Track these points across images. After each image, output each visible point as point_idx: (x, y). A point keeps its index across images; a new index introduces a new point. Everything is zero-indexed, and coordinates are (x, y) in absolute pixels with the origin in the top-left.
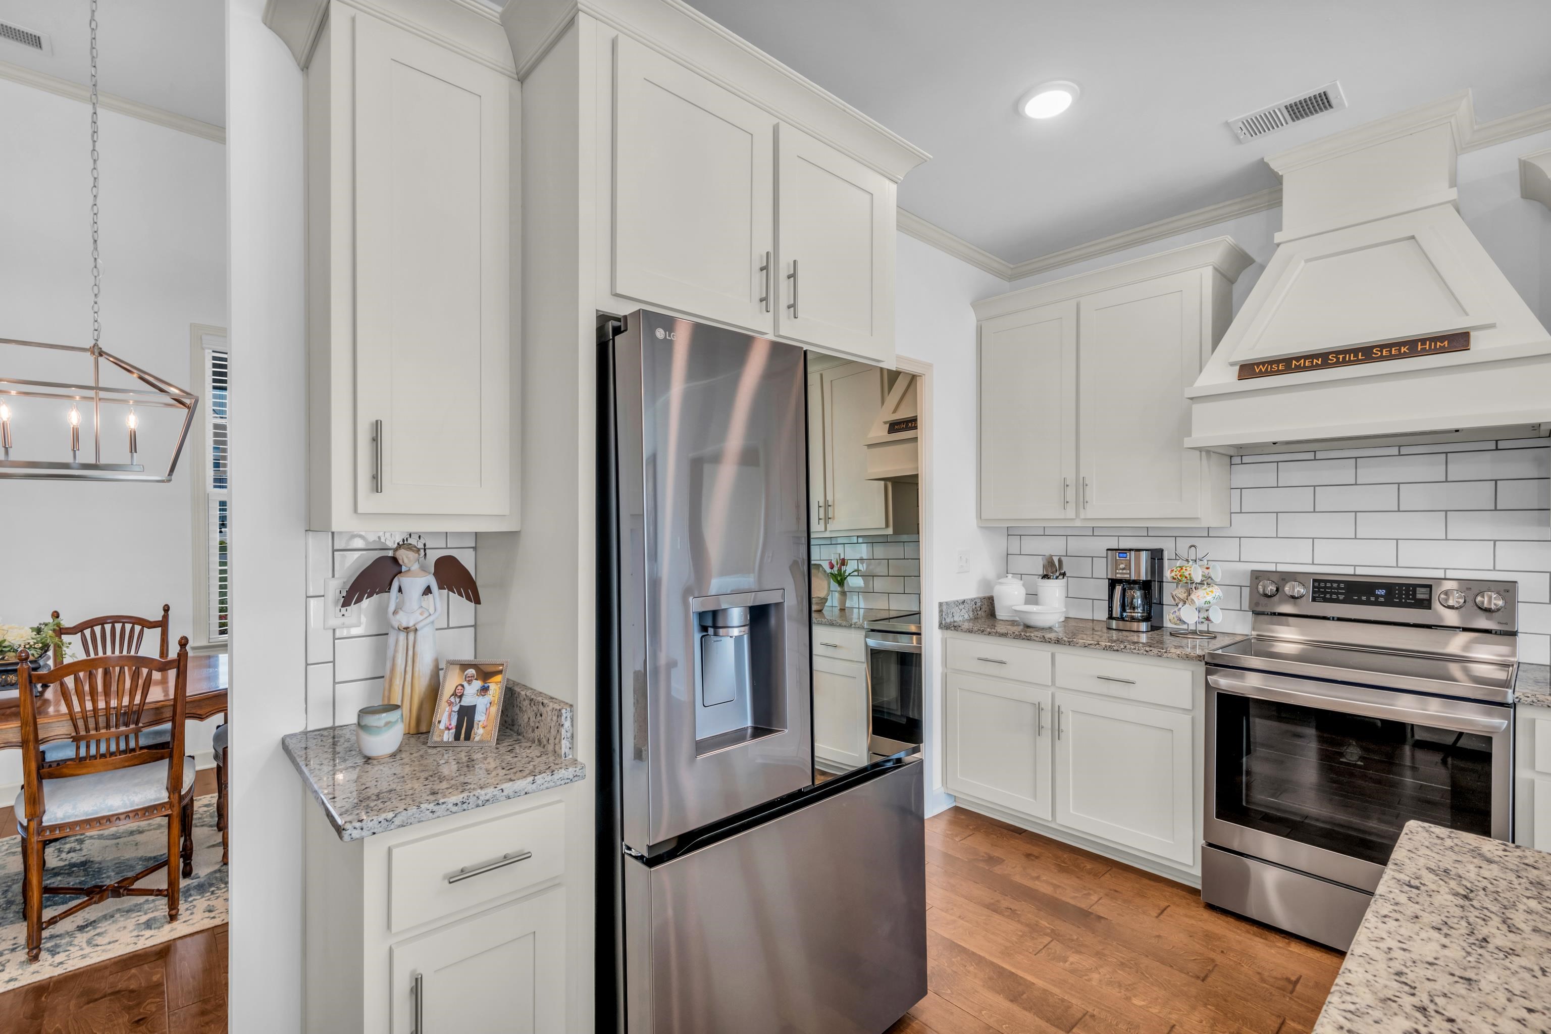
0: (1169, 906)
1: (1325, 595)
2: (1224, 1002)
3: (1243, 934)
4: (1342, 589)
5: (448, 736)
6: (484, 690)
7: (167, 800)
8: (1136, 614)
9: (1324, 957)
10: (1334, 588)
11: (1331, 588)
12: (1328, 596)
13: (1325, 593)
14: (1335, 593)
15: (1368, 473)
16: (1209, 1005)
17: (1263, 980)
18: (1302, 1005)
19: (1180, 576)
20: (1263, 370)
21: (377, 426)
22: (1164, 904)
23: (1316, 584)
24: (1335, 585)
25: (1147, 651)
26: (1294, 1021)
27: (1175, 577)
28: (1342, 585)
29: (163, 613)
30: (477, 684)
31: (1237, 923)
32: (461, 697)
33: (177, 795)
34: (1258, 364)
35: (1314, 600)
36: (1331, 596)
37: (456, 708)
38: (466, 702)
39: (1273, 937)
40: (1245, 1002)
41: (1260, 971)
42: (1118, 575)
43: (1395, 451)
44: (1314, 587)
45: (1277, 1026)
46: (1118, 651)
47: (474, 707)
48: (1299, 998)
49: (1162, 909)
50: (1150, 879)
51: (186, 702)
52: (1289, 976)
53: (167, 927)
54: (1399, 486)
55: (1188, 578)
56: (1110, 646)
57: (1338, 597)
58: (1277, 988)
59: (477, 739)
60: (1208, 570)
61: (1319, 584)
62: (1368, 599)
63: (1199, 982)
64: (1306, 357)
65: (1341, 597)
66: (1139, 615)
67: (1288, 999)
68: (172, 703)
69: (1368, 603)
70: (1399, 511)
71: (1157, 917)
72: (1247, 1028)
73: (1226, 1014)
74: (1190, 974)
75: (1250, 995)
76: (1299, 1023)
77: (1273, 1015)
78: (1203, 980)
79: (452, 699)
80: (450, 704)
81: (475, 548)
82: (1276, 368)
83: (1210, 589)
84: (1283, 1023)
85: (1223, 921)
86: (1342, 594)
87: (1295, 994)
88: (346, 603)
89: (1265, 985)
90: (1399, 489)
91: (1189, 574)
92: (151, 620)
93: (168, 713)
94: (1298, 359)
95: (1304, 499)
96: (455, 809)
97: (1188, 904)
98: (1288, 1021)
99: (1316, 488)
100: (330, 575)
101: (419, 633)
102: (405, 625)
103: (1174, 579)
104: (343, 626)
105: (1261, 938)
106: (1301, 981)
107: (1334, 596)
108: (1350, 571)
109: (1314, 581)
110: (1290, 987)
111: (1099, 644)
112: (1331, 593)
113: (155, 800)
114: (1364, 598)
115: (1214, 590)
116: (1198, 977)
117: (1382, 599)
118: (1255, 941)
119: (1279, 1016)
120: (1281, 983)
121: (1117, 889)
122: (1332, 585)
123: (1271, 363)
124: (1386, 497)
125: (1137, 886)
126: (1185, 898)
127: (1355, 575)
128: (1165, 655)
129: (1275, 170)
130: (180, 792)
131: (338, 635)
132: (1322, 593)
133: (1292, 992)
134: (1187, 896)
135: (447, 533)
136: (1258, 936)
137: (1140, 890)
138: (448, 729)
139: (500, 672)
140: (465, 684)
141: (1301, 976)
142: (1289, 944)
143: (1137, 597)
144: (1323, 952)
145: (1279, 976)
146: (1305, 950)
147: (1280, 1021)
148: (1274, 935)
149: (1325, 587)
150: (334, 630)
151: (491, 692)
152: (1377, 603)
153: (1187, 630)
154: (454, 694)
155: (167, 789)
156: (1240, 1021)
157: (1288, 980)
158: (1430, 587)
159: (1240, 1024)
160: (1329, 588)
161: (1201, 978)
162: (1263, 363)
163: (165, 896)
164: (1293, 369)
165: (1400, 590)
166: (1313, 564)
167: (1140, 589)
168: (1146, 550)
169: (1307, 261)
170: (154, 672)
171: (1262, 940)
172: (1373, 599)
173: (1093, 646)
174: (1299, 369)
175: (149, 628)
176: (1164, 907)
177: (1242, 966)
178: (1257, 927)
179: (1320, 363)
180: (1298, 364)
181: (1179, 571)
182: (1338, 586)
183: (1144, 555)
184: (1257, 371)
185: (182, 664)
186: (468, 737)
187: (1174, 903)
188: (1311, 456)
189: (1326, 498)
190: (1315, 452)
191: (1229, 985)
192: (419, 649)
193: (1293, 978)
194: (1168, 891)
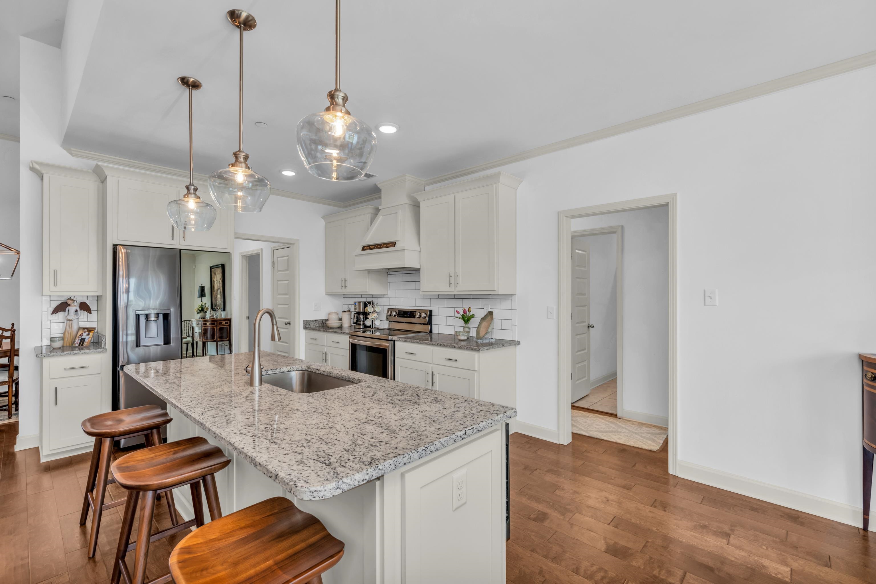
5: (77, 345)
6: (89, 334)
7: (8, 380)
20: (366, 248)
21: (55, 271)
29: (11, 326)
30: (87, 333)
32: (82, 336)
33: (11, 379)
37: (80, 339)
38: (83, 337)
44: (398, 313)
46: (336, 333)
47: (85, 339)
51: (15, 351)
53: (8, 420)
57: (402, 316)
59: (85, 345)
66: (361, 323)
68: (10, 350)
79: (79, 336)
80: (79, 338)
81: (97, 300)
83: (373, 314)
88: (53, 313)
92: (7, 328)
93: (9, 354)
94: (371, 246)
96: (67, 354)
100: (49, 307)
101: (73, 321)
102: (69, 319)
104: (53, 320)
109: (398, 311)
113: (4, 380)
115: (375, 314)
128: (344, 333)
129: (380, 187)
130: (12, 378)
131: (51, 322)
135: (87, 296)
138: (77, 343)
139: (94, 330)
140: (84, 333)
143: (361, 317)
150: (50, 321)
151: (90, 335)
154: (80, 335)
155: (8, 377)
158: (416, 312)
162: (366, 246)
163: (7, 411)
164: (370, 249)
167: (362, 315)
168: (363, 302)
170: (3, 339)
173: (332, 332)
175: (6, 331)
179: (377, 247)
183: (362, 304)
185: (13, 338)
186: (82, 345)
192: (73, 325)
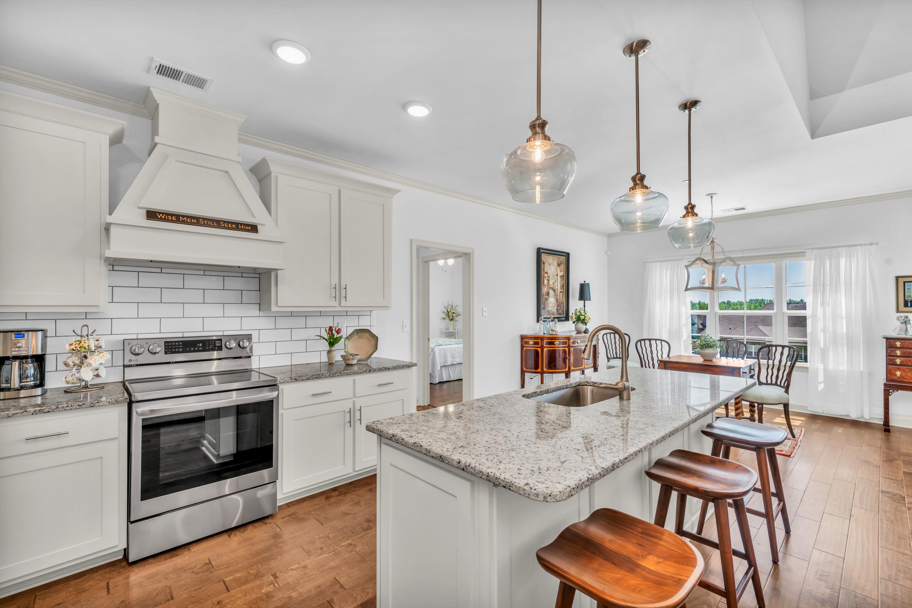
0: (108, 583)
1: (172, 350)
2: (193, 598)
3: (165, 562)
4: (181, 345)
8: (29, 383)
9: (208, 543)
10: (177, 345)
11: (175, 345)
12: (174, 350)
13: (172, 349)
14: (177, 348)
15: (191, 282)
16: (188, 606)
17: (197, 573)
18: (222, 568)
19: (80, 347)
20: (163, 217)
22: (104, 584)
23: (167, 344)
24: (177, 344)
25: (80, 406)
26: (227, 577)
27: (75, 349)
28: (181, 343)
31: (156, 560)
34: (160, 213)
35: (166, 353)
36: (175, 350)
39: (178, 552)
40: (201, 589)
41: (191, 571)
42: (13, 353)
43: (202, 272)
44: (165, 346)
45: (223, 585)
46: (49, 412)
48: (218, 567)
49: (106, 587)
50: (75, 579)
52: (204, 562)
54: (204, 291)
55: (87, 349)
56: (39, 411)
57: (179, 350)
58: (206, 571)
60: (98, 342)
61: (168, 344)
62: (194, 349)
63: (171, 601)
64: (188, 217)
65: (181, 350)
66: (32, 383)
67: (215, 572)
69: (194, 351)
70: (204, 303)
71: (108, 593)
72: (214, 598)
73: (200, 602)
74: (163, 602)
75: (200, 584)
76: (229, 576)
77: (217, 583)
78: (172, 599)
82: (171, 219)
83: (102, 354)
84: (224, 582)
85: (148, 564)
86: (181, 348)
87: (215, 567)
89: (200, 575)
90: (204, 292)
91: (88, 346)
94: (183, 216)
95: (155, 295)
97: (119, 572)
98: (225, 580)
99: (162, 289)
103: (73, 350)
105: (175, 557)
106: (211, 560)
107: (177, 350)
108: (180, 335)
109: (165, 342)
110: (210, 566)
111: (26, 411)
112: (175, 348)
114: (192, 349)
115: (105, 355)
116: (168, 600)
117: (201, 348)
118: (174, 560)
119: (220, 581)
120: (205, 567)
121: (58, 602)
122: (175, 344)
123: (168, 214)
124: (198, 296)
125: (71, 589)
126: (114, 570)
127: (183, 337)
128: (97, 404)
129: (156, 99)
132: (170, 349)
133: (213, 568)
134: (113, 569)
136: (173, 557)
137: (77, 589)
141: (209, 558)
142: (189, 549)
143: (31, 369)
144: (205, 541)
145: (202, 566)
146: (198, 546)
147: (222, 583)
148: (178, 551)
149: (172, 345)
152: (199, 351)
153: (80, 386)
156: (209, 598)
157: (206, 564)
158: (221, 340)
159: (210, 600)
160: (174, 345)
161: (171, 599)
162: (163, 214)
164: (181, 222)
165: (209, 343)
166: (160, 333)
167: (32, 362)
169: (177, 161)
171: (176, 558)
172: (196, 349)
173: (18, 415)
174: (184, 222)
176: (106, 585)
177: (182, 576)
178: (167, 554)
179: (195, 222)
180: (183, 219)
181: (79, 344)
182: (179, 344)
183: (40, 334)
184: (159, 217)
187: (110, 579)
188: (159, 270)
189: (168, 295)
190: (161, 268)
191: (186, 589)
193: (207, 561)
194: (97, 576)
